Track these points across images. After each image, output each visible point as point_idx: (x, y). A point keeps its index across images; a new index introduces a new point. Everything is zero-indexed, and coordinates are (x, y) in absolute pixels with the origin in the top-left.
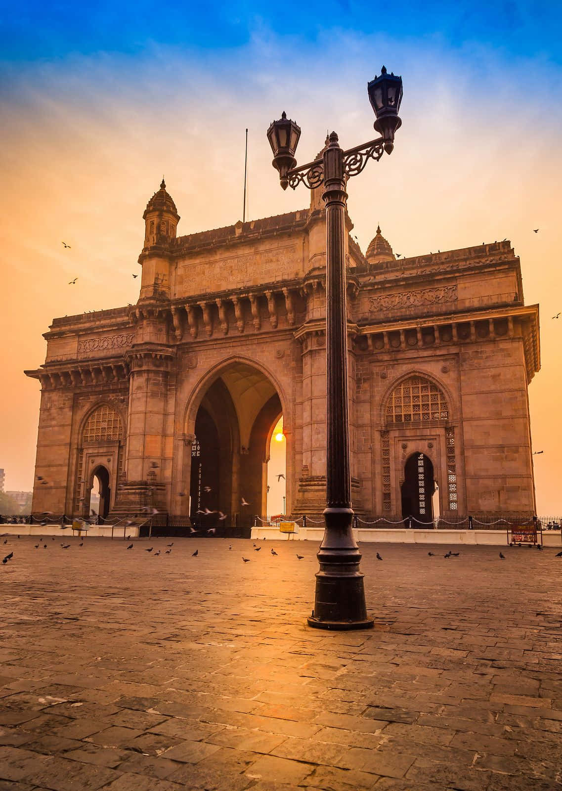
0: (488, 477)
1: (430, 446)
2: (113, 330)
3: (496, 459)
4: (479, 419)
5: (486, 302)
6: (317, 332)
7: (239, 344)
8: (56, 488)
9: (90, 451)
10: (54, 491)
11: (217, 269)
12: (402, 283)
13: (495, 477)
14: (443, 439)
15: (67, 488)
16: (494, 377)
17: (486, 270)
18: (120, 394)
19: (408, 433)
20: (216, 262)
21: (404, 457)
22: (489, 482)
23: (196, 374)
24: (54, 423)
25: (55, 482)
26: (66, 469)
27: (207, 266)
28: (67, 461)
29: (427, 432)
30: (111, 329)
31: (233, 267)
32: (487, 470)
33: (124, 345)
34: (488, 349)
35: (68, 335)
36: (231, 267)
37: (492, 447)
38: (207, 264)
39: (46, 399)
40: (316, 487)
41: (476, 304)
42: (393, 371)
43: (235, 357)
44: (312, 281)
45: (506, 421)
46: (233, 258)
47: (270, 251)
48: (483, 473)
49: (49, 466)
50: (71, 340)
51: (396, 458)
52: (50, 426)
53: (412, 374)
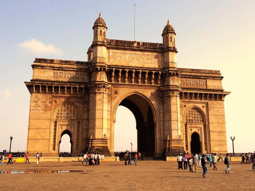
0: (216, 141)
1: (199, 130)
2: (74, 70)
3: (218, 135)
4: (214, 123)
5: (215, 88)
6: (173, 90)
7: (138, 87)
8: (43, 139)
9: (61, 123)
10: (41, 141)
11: (127, 56)
12: (191, 77)
13: (218, 141)
14: (203, 128)
15: (49, 139)
16: (217, 111)
17: (215, 78)
18: (78, 99)
19: (193, 126)
20: (127, 53)
21: (191, 133)
22: (216, 142)
23: (119, 96)
24: (39, 108)
25: (42, 137)
26: (48, 131)
27: (123, 54)
28: (49, 127)
29: (198, 126)
30: (73, 70)
31: (134, 58)
32: (216, 139)
33: (79, 78)
34: (216, 102)
35: (47, 68)
36: (133, 57)
37: (217, 132)
38: (123, 53)
39: (34, 96)
40: (174, 143)
41: (212, 88)
42: (188, 105)
43: (136, 92)
44: (171, 72)
45: (220, 125)
46: (134, 54)
47: (148, 55)
48: (215, 140)
49: (38, 129)
50: (48, 70)
51: (189, 133)
52: (38, 110)
53: (194, 107)
